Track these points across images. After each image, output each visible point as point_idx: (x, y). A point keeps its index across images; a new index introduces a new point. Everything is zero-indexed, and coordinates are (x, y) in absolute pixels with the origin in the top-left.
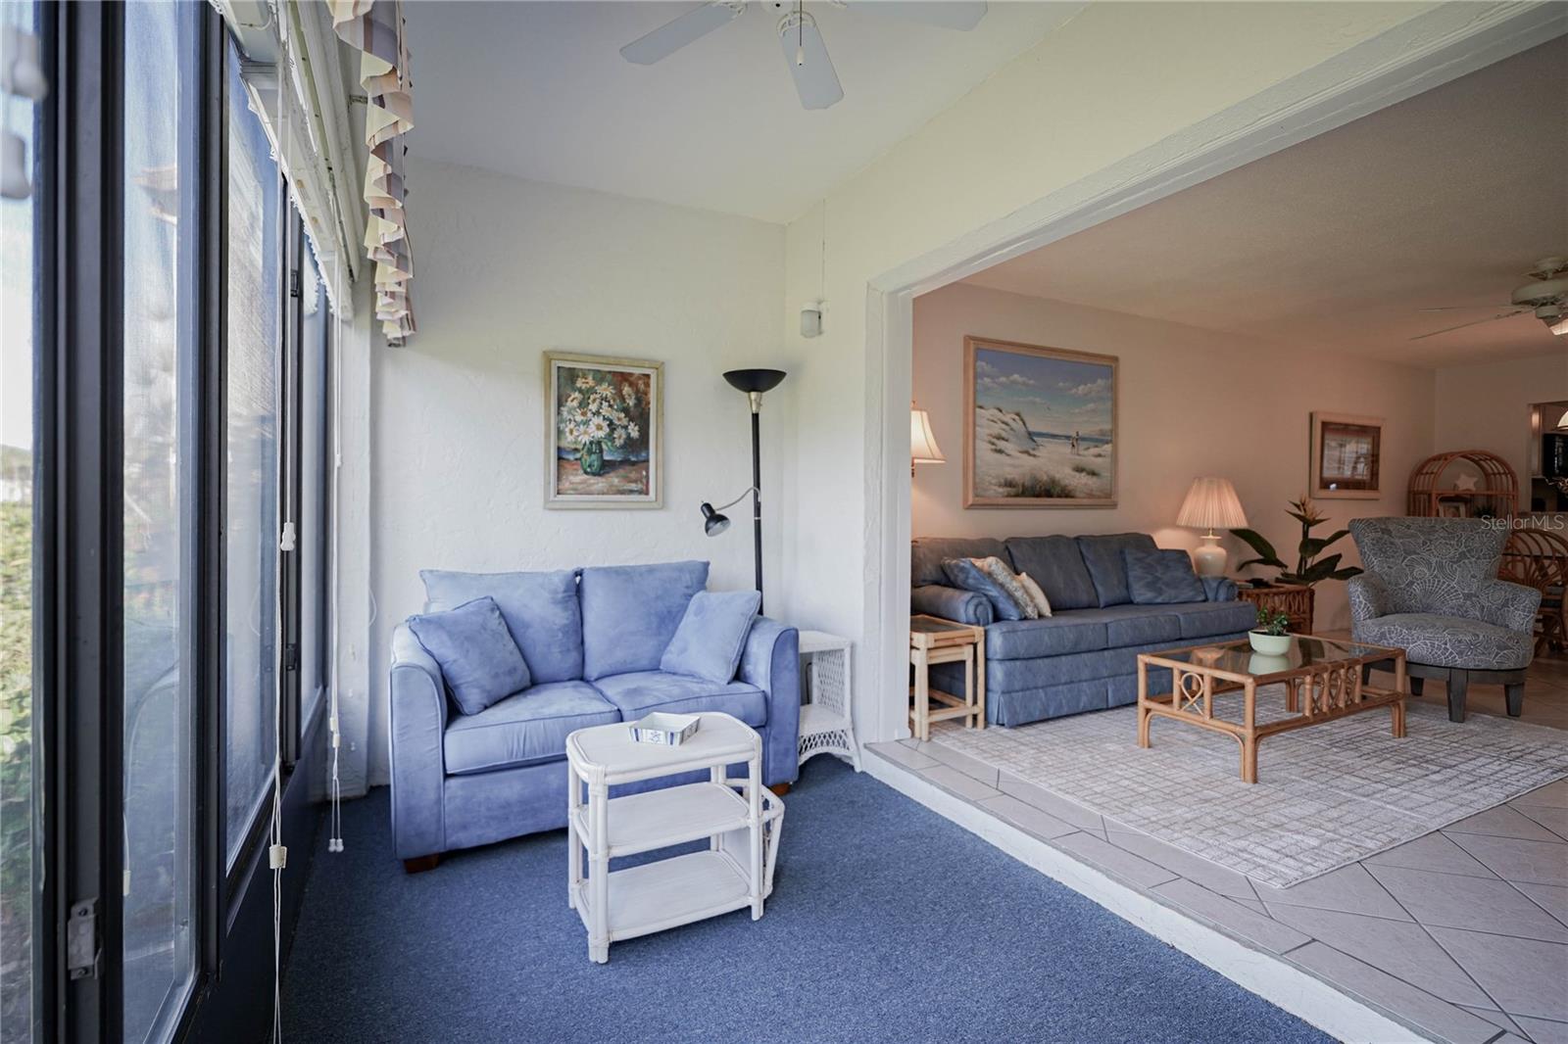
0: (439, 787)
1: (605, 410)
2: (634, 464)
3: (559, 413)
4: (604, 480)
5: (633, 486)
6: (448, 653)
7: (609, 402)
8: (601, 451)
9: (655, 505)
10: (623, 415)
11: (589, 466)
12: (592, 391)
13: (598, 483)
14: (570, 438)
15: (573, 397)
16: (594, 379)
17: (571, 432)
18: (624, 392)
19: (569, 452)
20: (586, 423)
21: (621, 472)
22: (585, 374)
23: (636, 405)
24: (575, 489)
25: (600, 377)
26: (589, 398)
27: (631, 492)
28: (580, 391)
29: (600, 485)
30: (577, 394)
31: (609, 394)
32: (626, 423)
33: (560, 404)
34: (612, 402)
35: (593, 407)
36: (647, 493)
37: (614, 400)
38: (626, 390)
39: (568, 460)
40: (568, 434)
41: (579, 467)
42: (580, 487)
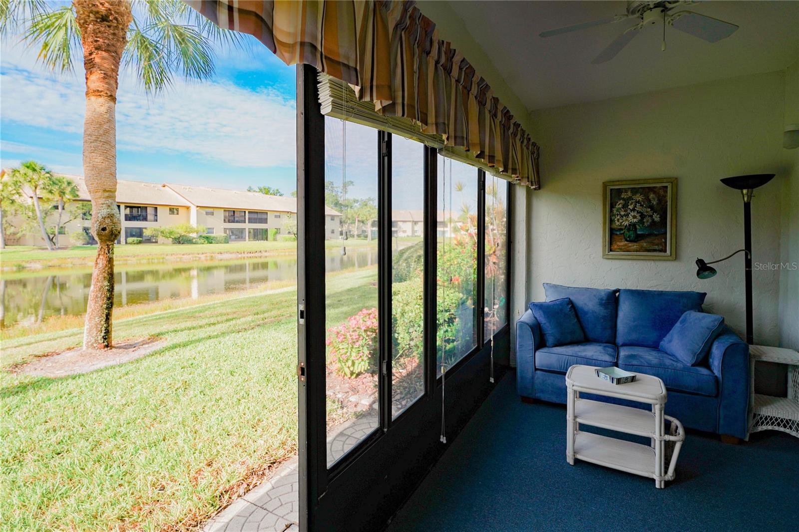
0: (533, 372)
1: (638, 208)
2: (656, 235)
3: (611, 211)
4: (637, 244)
5: (656, 247)
6: (542, 320)
7: (641, 203)
8: (636, 229)
9: (670, 258)
10: (649, 210)
11: (629, 237)
12: (630, 198)
13: (634, 246)
14: (617, 223)
15: (619, 202)
16: (631, 192)
17: (618, 220)
18: (650, 197)
19: (617, 231)
20: (627, 215)
21: (648, 240)
22: (626, 190)
23: (657, 204)
24: (621, 249)
25: (635, 191)
26: (629, 203)
27: (655, 250)
28: (623, 199)
29: (635, 246)
30: (621, 201)
31: (641, 199)
32: (651, 214)
33: (612, 206)
34: (642, 203)
35: (631, 207)
36: (665, 251)
37: (644, 202)
38: (652, 196)
39: (616, 234)
40: (616, 222)
41: (623, 238)
42: (623, 248)
